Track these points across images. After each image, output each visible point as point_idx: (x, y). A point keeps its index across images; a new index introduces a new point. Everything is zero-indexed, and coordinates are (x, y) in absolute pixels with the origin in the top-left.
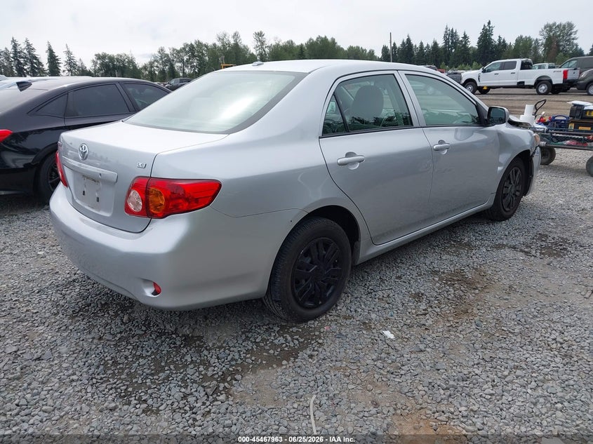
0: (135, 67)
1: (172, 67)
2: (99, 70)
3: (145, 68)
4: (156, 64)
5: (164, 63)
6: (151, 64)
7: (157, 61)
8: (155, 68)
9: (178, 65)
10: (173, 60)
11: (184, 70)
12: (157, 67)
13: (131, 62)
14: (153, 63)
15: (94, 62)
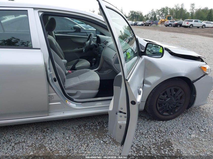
0: (142, 16)
1: (155, 16)
2: (130, 16)
3: (145, 16)
4: (150, 15)
5: (152, 15)
6: (148, 15)
7: (150, 14)
8: (149, 16)
9: (157, 16)
10: (156, 14)
11: (159, 17)
12: (150, 16)
13: (141, 14)
14: (149, 14)
15: (129, 14)
